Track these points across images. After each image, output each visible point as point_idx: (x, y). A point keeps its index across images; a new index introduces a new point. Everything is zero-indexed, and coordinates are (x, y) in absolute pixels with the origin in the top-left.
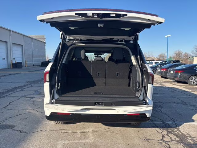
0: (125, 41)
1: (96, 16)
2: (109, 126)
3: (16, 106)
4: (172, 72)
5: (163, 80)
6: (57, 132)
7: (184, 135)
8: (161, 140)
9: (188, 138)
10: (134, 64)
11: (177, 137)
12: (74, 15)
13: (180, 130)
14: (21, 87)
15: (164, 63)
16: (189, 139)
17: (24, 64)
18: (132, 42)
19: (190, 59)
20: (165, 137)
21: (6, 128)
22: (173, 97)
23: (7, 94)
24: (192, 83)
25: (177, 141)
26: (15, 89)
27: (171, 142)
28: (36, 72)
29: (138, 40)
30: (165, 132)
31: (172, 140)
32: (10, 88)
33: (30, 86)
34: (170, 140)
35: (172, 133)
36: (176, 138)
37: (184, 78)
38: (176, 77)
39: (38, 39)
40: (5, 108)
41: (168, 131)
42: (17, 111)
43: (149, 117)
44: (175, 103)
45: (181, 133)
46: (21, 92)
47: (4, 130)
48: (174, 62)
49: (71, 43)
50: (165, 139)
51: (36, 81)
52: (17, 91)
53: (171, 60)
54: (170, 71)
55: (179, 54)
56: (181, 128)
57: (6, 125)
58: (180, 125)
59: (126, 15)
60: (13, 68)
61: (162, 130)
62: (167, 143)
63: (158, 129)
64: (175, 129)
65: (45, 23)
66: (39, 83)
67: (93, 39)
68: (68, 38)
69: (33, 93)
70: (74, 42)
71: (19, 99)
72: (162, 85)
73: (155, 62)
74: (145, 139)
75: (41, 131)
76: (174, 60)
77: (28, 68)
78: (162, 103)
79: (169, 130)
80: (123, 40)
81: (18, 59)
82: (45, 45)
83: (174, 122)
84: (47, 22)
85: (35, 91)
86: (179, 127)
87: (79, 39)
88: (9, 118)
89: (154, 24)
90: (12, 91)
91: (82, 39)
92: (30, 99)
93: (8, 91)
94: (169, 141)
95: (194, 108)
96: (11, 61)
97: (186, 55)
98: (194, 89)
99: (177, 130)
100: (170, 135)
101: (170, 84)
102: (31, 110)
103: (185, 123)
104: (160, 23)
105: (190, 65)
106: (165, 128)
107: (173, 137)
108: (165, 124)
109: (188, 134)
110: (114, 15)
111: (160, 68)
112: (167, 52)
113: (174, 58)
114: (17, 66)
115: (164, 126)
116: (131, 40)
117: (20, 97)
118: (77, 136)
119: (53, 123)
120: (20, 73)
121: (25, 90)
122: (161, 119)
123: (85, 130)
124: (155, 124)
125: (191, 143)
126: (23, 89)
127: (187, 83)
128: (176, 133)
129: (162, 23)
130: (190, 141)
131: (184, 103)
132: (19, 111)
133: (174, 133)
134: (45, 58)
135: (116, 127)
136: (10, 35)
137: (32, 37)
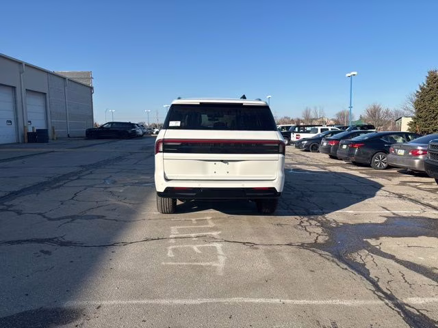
4: (345, 147)
8: (298, 225)
9: (332, 223)
11: (319, 222)
19: (399, 121)
20: (303, 223)
23: (58, 184)
24: (378, 166)
25: (317, 226)
26: (66, 177)
30: (305, 219)
34: (309, 225)
35: (313, 220)
36: (317, 223)
38: (352, 155)
41: (309, 218)
45: (326, 219)
46: (79, 180)
52: (72, 180)
53: (358, 124)
54: (342, 145)
55: (374, 112)
56: (328, 215)
60: (29, 142)
61: (302, 218)
62: (304, 227)
64: (320, 217)
69: (102, 182)
71: (85, 189)
73: (322, 129)
75: (144, 220)
77: (58, 141)
79: (312, 217)
81: (38, 124)
82: (91, 94)
83: (322, 210)
90: (64, 179)
96: (24, 127)
100: (310, 221)
101: (341, 168)
106: (306, 215)
107: (314, 223)
108: (309, 212)
109: (334, 220)
111: (327, 140)
118: (193, 223)
121: (84, 177)
125: (333, 227)
126: (81, 176)
133: (317, 219)
134: (93, 121)
136: (20, 73)
137: (64, 76)
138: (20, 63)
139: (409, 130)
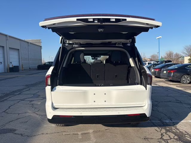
0: (123, 44)
1: (97, 21)
2: (109, 127)
3: (16, 110)
4: (165, 72)
5: (157, 80)
6: (58, 134)
7: (182, 132)
8: (160, 139)
9: (186, 135)
10: (132, 66)
11: (176, 135)
12: (76, 20)
13: (178, 128)
14: (19, 90)
15: (157, 63)
16: (187, 137)
17: (21, 68)
18: (129, 45)
19: (180, 59)
20: (163, 136)
21: (7, 133)
22: (168, 96)
23: (5, 98)
25: (176, 139)
26: (13, 93)
27: (170, 140)
28: (33, 75)
29: (135, 43)
30: (163, 131)
31: (171, 139)
32: (8, 92)
33: (28, 89)
34: (169, 138)
35: (170, 132)
36: (174, 136)
37: (177, 77)
38: (170, 77)
39: (34, 43)
40: (5, 112)
41: (166, 130)
42: (17, 115)
43: (149, 117)
44: (170, 101)
45: (179, 131)
46: (19, 95)
47: (5, 135)
48: (166, 62)
49: (70, 47)
50: (164, 138)
51: (33, 84)
52: (15, 95)
53: (163, 60)
54: (163, 71)
56: (178, 126)
57: (7, 129)
58: (177, 123)
59: (126, 20)
60: (10, 72)
61: (160, 129)
62: (166, 141)
63: (156, 128)
64: (173, 128)
65: (47, 28)
66: (37, 86)
67: (92, 42)
68: (67, 43)
69: (31, 96)
70: (74, 46)
71: (18, 102)
72: (156, 84)
73: (148, 63)
74: (145, 139)
75: (43, 134)
76: (166, 60)
77: (24, 71)
78: (158, 102)
79: (168, 129)
80: (120, 43)
81: (15, 63)
82: (41, 49)
83: (171, 120)
84: (49, 28)
85: (34, 94)
86: (177, 125)
87: (78, 44)
88: (9, 122)
89: (152, 28)
90: (11, 95)
91: (81, 43)
92: (29, 102)
93: (7, 95)
94: (168, 140)
95: (189, 106)
96: (8, 65)
97: (177, 55)
98: (187, 88)
99: (174, 128)
100: (168, 133)
101: (164, 84)
102: (30, 113)
103: (182, 121)
104: (158, 26)
105: (182, 65)
106: (163, 126)
107: (172, 135)
108: (163, 123)
109: (186, 132)
110: (114, 20)
112: (159, 53)
113: (165, 58)
114: (14, 69)
115: (162, 124)
116: (128, 43)
117: (18, 101)
118: (79, 137)
119: (53, 125)
120: (18, 77)
121: (23, 93)
122: (158, 118)
123: (86, 132)
124: (153, 123)
125: (189, 140)
126: (22, 92)
127: (179, 82)
128: (174, 131)
129: (159, 26)
130: (188, 139)
131: (180, 102)
132: (19, 115)
133: (172, 131)
134: (42, 61)
135: (115, 128)
136: (6, 40)
137: (28, 41)
138: (6, 36)
139: (189, 62)
